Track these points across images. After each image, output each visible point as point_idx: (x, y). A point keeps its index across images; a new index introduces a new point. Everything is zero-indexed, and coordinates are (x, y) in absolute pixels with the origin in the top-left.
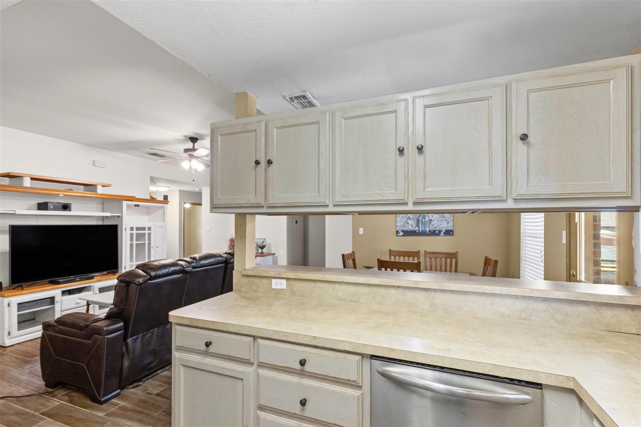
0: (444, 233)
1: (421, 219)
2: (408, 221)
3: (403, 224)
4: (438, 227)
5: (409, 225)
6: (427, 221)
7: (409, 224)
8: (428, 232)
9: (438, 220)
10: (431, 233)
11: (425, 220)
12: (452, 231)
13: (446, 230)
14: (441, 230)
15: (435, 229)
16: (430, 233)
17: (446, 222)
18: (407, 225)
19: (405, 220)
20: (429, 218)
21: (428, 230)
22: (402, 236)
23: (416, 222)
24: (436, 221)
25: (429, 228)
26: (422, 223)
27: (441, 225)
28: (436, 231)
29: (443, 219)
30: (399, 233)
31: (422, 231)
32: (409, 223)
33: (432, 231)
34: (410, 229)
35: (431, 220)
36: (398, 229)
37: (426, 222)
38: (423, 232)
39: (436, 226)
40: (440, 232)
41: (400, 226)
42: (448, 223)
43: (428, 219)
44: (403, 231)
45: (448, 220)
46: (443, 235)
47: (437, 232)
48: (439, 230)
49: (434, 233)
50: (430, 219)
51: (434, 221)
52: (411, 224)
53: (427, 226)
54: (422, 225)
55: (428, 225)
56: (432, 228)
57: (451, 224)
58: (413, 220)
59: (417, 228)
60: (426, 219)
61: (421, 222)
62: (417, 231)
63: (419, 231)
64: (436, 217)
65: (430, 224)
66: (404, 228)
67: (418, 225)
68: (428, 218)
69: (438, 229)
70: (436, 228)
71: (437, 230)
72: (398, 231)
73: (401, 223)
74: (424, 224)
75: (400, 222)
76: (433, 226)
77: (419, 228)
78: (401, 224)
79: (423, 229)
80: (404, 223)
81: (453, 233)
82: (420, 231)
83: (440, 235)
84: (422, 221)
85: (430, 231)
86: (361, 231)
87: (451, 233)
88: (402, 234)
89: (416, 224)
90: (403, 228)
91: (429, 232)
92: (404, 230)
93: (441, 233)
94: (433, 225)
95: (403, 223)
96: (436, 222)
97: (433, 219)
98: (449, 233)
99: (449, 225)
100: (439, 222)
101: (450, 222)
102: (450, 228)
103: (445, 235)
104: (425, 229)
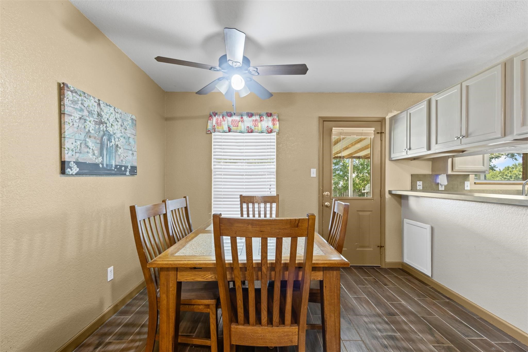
0: (130, 172)
2: (87, 140)
3: (79, 147)
4: (124, 160)
5: (88, 149)
6: (113, 146)
7: (88, 146)
8: (113, 169)
9: (124, 147)
11: (111, 144)
12: (136, 168)
13: (131, 167)
14: (127, 165)
15: (121, 164)
16: (116, 170)
17: (131, 152)
18: (86, 150)
19: (82, 137)
20: (115, 141)
21: (113, 163)
22: (77, 174)
23: (99, 146)
24: (122, 149)
25: (115, 161)
27: (127, 156)
29: (128, 147)
30: (70, 168)
31: (107, 165)
32: (88, 144)
33: (118, 166)
34: (91, 159)
35: (117, 146)
36: (69, 157)
37: (112, 149)
38: (108, 168)
40: (126, 168)
41: (73, 151)
42: (133, 154)
43: (113, 144)
44: (78, 163)
45: (133, 149)
46: (128, 174)
47: (123, 168)
49: (119, 171)
50: (117, 143)
51: (120, 148)
52: (91, 148)
53: (112, 156)
54: (107, 154)
55: (113, 153)
56: (118, 161)
57: (135, 156)
58: (93, 140)
59: (100, 159)
62: (101, 166)
63: (103, 165)
64: (123, 142)
65: (116, 153)
66: (81, 155)
67: (101, 154)
69: (124, 164)
70: (122, 161)
72: (70, 162)
73: (76, 142)
74: (109, 152)
75: (73, 141)
76: (119, 158)
77: (103, 158)
78: (74, 145)
79: (108, 162)
80: (81, 144)
81: (136, 172)
82: (105, 166)
83: (125, 174)
84: (107, 145)
85: (116, 167)
88: (75, 169)
89: (99, 151)
90: (78, 154)
92: (80, 160)
93: (126, 171)
94: (119, 156)
95: (79, 143)
96: (123, 151)
97: (119, 145)
98: (133, 171)
99: (133, 158)
100: (125, 151)
101: (135, 153)
102: (135, 164)
103: (131, 175)
104: (110, 162)
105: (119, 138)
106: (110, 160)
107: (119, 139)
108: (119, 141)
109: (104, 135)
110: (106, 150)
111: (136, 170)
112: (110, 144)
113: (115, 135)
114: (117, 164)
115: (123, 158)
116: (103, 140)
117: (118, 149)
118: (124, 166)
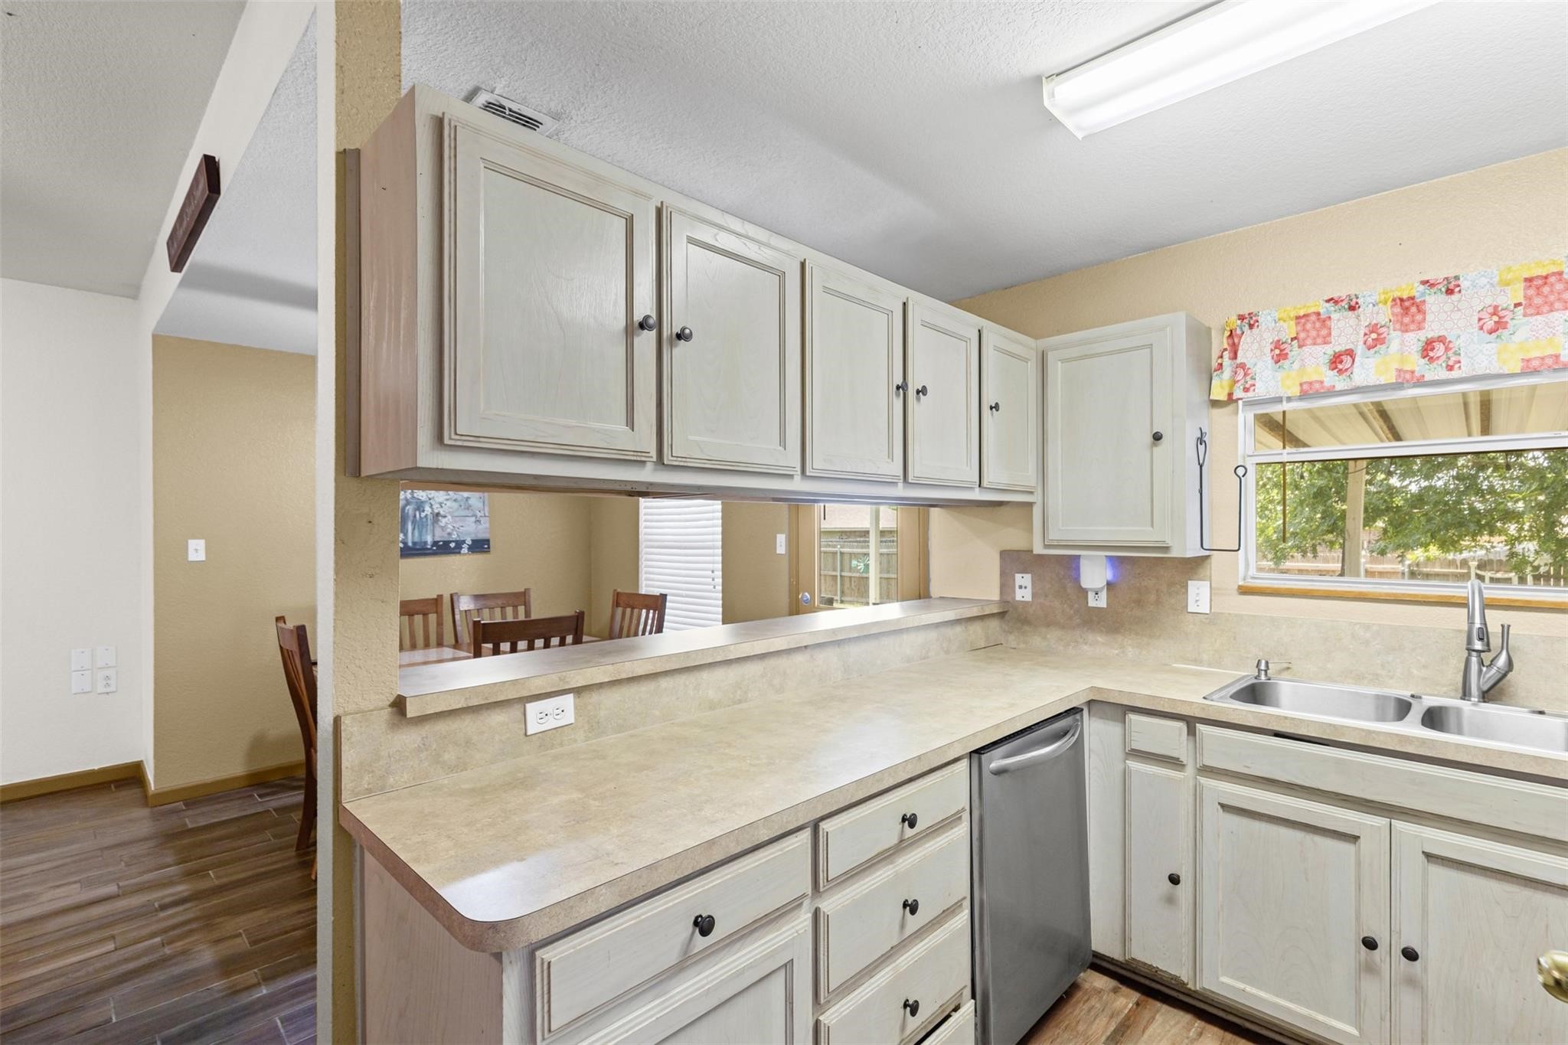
0: (469, 549)
1: (411, 513)
4: (455, 533)
6: (429, 517)
8: (429, 547)
9: (456, 514)
10: (439, 547)
11: (423, 515)
12: (487, 541)
13: (473, 541)
14: (462, 539)
15: (447, 539)
16: (435, 548)
17: (473, 519)
20: (433, 509)
21: (429, 539)
24: (450, 517)
25: (434, 536)
26: (414, 522)
27: (462, 526)
28: (451, 542)
29: (466, 513)
31: (414, 543)
33: (439, 542)
35: (438, 514)
37: (424, 520)
38: (418, 547)
39: (449, 530)
40: (459, 544)
42: (479, 521)
43: (429, 513)
45: (479, 514)
46: (466, 551)
47: (452, 545)
48: (458, 539)
49: (444, 548)
50: (436, 511)
51: (445, 517)
53: (427, 531)
54: (414, 529)
55: (429, 527)
56: (440, 536)
57: (485, 524)
59: (400, 537)
60: (426, 512)
61: (411, 518)
62: (401, 545)
64: (449, 508)
65: (435, 525)
67: (402, 529)
68: (430, 510)
69: (454, 537)
70: (449, 534)
71: (453, 541)
74: (420, 525)
76: (443, 530)
77: (406, 535)
79: (416, 539)
81: (489, 548)
82: (410, 544)
83: (459, 553)
84: (415, 516)
85: (435, 543)
86: (197, 550)
87: (486, 546)
91: (432, 546)
93: (462, 548)
94: (443, 528)
96: (452, 520)
97: (442, 513)
98: (480, 546)
99: (480, 527)
100: (457, 519)
101: (483, 520)
102: (482, 536)
103: (473, 552)
104: (421, 539)
105: (441, 504)
106: (420, 535)
107: (443, 505)
108: (442, 507)
109: (408, 503)
110: (412, 523)
111: (489, 545)
112: (420, 514)
113: (431, 501)
114: (437, 539)
115: (453, 530)
116: (406, 511)
117: (440, 518)
118: (456, 542)
